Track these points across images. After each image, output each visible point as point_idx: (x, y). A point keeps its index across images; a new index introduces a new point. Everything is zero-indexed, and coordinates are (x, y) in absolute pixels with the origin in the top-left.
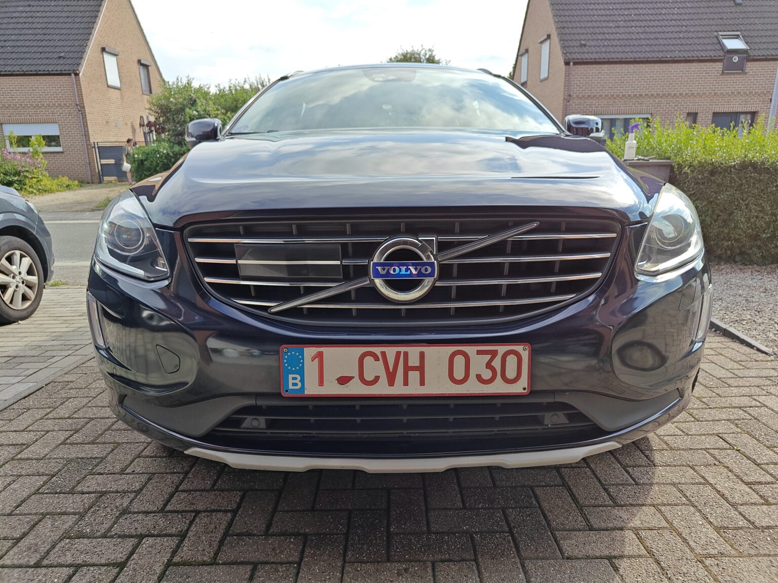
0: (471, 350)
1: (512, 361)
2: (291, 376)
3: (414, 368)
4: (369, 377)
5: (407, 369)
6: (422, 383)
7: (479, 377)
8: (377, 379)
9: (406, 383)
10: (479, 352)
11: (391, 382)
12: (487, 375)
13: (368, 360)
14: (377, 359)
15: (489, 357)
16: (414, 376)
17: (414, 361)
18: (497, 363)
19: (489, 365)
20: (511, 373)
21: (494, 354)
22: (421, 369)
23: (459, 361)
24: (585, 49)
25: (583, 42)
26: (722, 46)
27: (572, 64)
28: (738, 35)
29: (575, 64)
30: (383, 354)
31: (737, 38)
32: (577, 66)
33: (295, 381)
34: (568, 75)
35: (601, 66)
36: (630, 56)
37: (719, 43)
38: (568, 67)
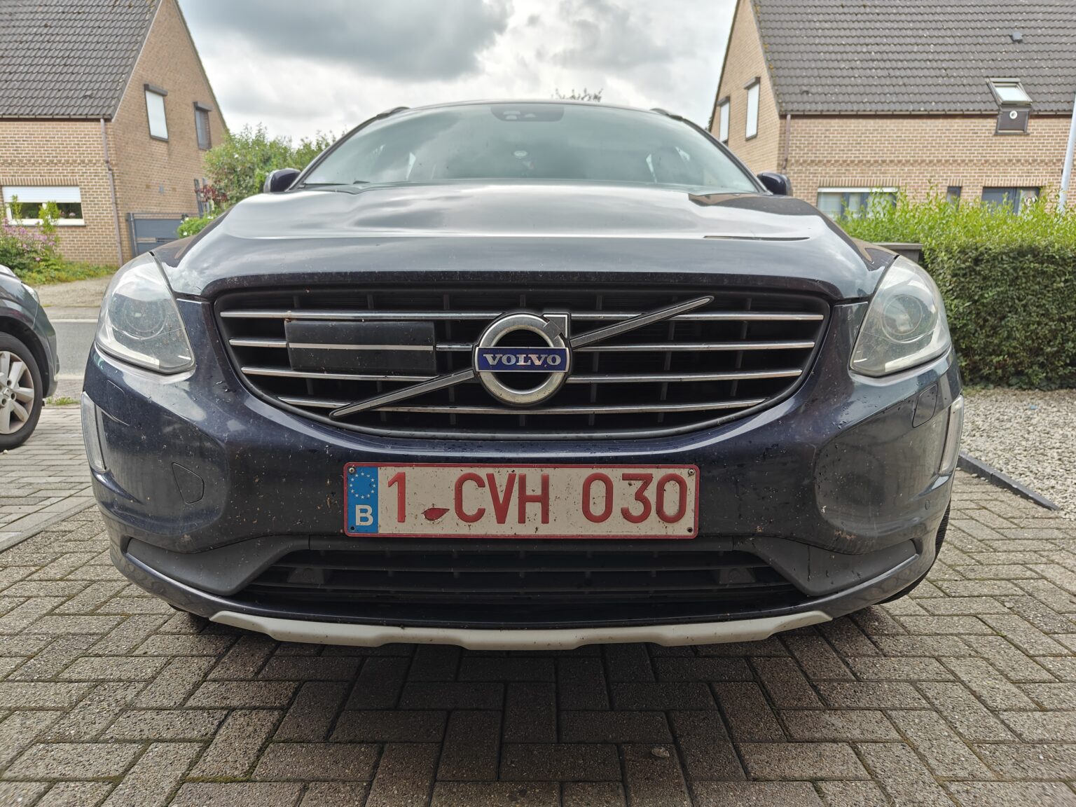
0: (615, 474)
1: (672, 490)
2: (358, 507)
3: (534, 499)
4: (469, 510)
5: (524, 499)
6: (545, 520)
7: (626, 514)
8: (481, 513)
9: (522, 519)
10: (625, 477)
11: (501, 518)
12: (637, 509)
13: (469, 486)
14: (481, 484)
15: (638, 484)
16: (533, 509)
17: (533, 488)
18: (651, 493)
19: (640, 496)
20: (671, 508)
21: (647, 480)
22: (544, 499)
23: (598, 489)
24: (805, 97)
25: (805, 88)
26: (995, 98)
27: (789, 117)
28: (1017, 83)
29: (794, 117)
30: (491, 478)
31: (1015, 87)
32: (796, 121)
33: (363, 515)
34: (784, 133)
35: (828, 121)
36: (870, 108)
37: (991, 93)
38: (783, 121)
